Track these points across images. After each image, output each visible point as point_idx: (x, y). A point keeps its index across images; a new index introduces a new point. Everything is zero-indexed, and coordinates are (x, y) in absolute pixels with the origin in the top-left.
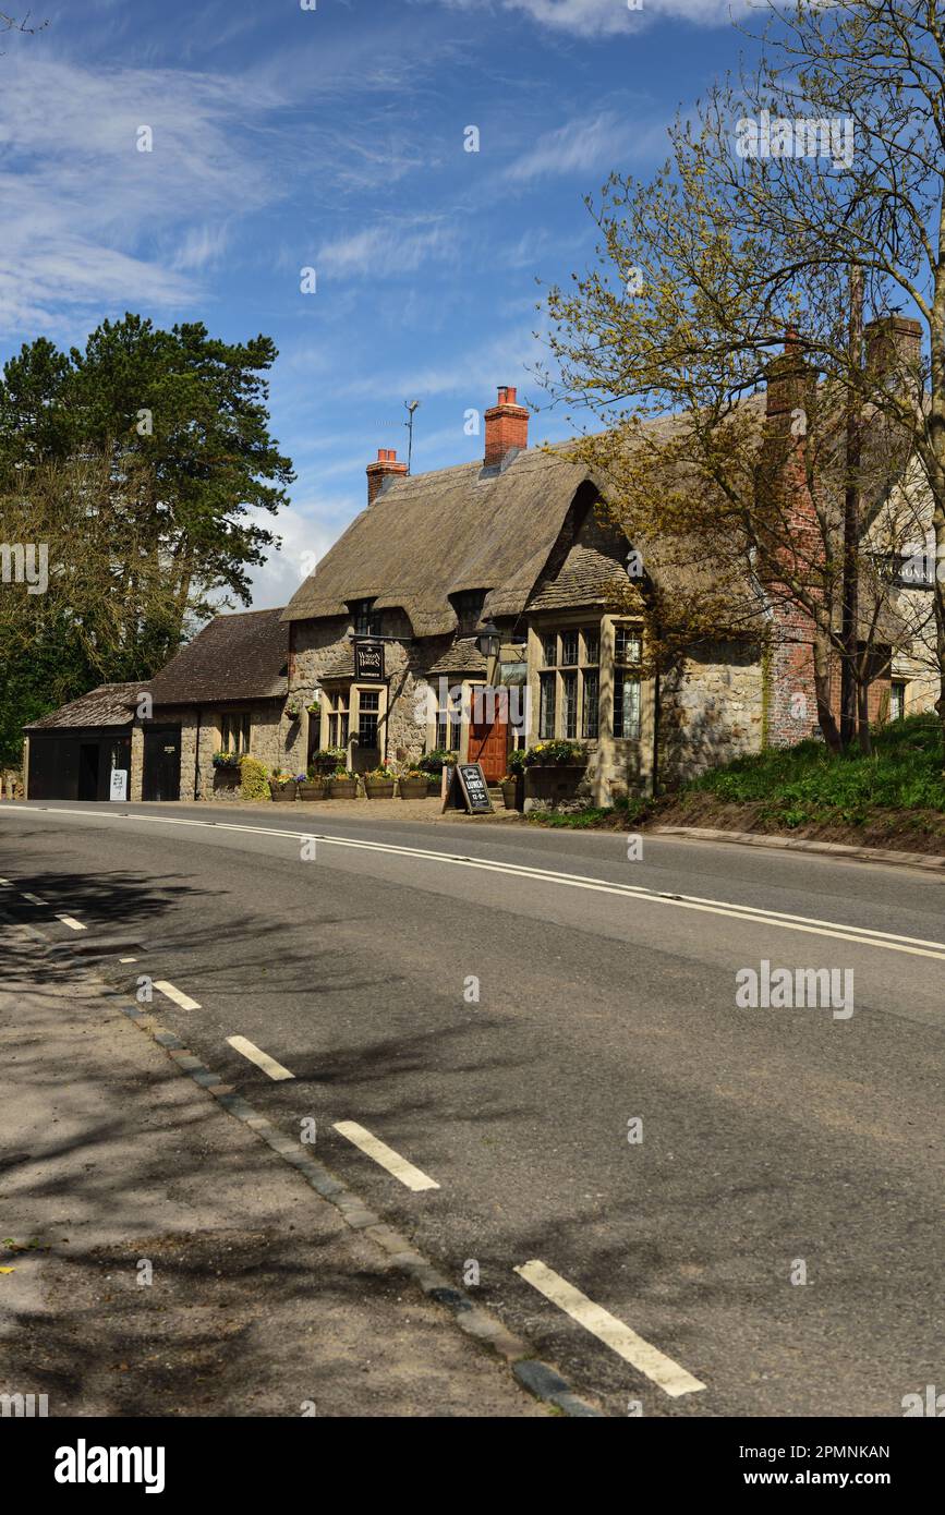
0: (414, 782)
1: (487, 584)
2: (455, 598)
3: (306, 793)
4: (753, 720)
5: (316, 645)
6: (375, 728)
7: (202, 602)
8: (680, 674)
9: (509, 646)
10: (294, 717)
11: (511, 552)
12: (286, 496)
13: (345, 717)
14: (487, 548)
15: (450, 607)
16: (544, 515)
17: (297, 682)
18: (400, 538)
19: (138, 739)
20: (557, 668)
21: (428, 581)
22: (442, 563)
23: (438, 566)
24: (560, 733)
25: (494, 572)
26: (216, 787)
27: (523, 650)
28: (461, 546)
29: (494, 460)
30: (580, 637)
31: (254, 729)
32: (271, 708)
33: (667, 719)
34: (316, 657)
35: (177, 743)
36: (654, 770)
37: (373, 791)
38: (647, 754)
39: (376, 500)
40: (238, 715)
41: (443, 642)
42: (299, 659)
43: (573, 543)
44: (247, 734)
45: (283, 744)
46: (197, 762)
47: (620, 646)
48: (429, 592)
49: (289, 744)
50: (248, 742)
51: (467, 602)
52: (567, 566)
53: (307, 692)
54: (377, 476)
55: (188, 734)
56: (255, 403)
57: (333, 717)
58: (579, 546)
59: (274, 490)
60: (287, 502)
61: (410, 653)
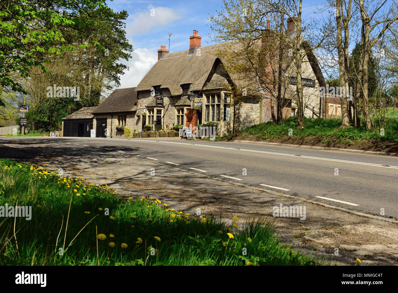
0: (172, 133)
1: (191, 82)
2: (183, 86)
3: (143, 136)
4: (257, 117)
5: (144, 97)
6: (161, 119)
7: (108, 85)
8: (240, 105)
9: (197, 98)
10: (139, 116)
11: (197, 74)
12: (131, 56)
13: (153, 116)
14: (190, 73)
15: (181, 88)
16: (205, 65)
17: (139, 107)
18: (167, 70)
19: (95, 122)
20: (210, 104)
21: (175, 82)
22: (179, 76)
23: (178, 77)
24: (211, 120)
25: (192, 79)
26: (117, 135)
27: (200, 99)
28: (184, 72)
29: (192, 50)
30: (216, 96)
31: (127, 119)
32: (132, 114)
33: (237, 116)
34: (144, 101)
35: (106, 123)
36: (234, 129)
37: (161, 135)
38: (232, 125)
39: (160, 59)
40: (123, 116)
41: (179, 97)
42: (140, 101)
43: (214, 73)
44: (125, 121)
45: (135, 123)
46: (111, 128)
47: (225, 99)
48: (175, 84)
49: (137, 123)
50: (125, 123)
51: (185, 87)
52: (212, 79)
53: (142, 110)
54: (160, 53)
55: (109, 121)
56: (122, 29)
57: (149, 116)
58: (216, 74)
59: (128, 54)
60: (131, 57)
61: (170, 100)
